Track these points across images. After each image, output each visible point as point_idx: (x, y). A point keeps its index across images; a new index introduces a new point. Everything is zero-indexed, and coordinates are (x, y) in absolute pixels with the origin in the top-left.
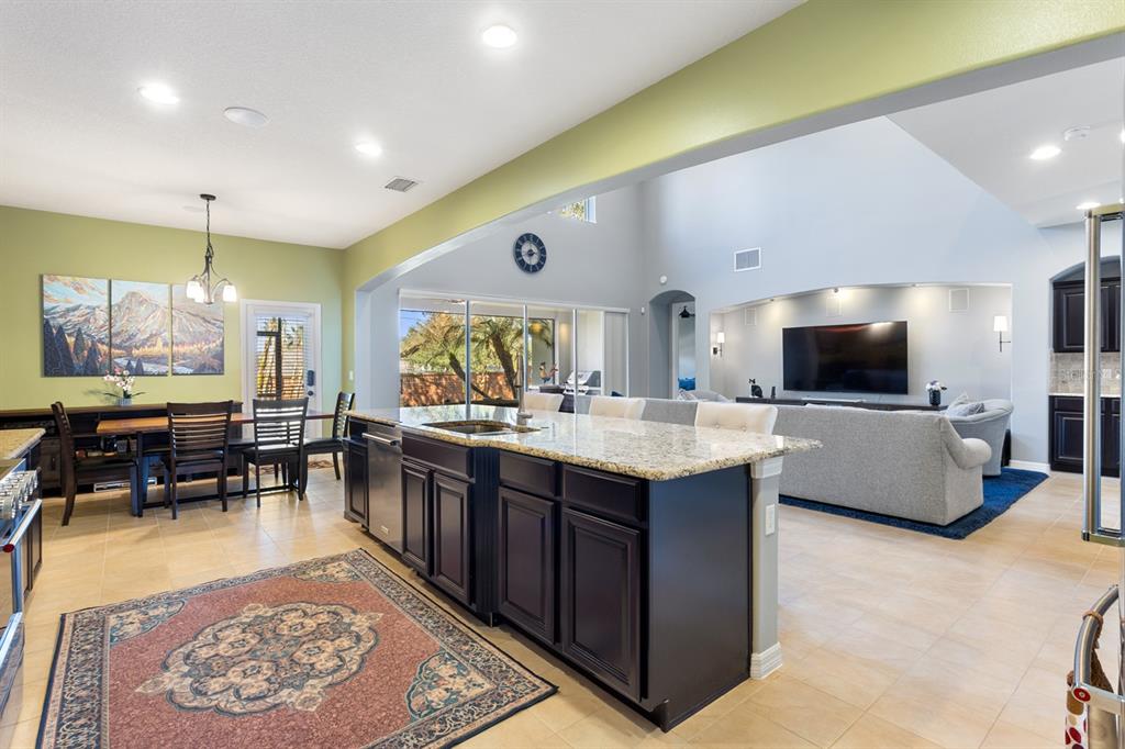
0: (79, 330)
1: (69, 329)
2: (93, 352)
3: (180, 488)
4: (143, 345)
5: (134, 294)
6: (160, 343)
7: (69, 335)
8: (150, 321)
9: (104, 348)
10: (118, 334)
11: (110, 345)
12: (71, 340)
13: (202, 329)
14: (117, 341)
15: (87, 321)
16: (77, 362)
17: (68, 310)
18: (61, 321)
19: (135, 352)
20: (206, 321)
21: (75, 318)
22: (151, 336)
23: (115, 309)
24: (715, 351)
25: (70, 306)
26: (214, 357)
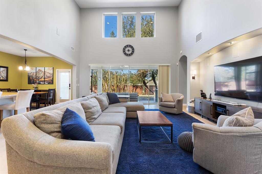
2: (34, 80)
3: (41, 105)
4: (40, 79)
5: (39, 70)
6: (43, 78)
8: (42, 74)
9: (35, 79)
10: (37, 77)
11: (36, 79)
12: (31, 78)
13: (49, 76)
14: (37, 78)
15: (33, 75)
16: (32, 82)
17: (31, 73)
18: (30, 75)
19: (39, 80)
20: (50, 74)
21: (32, 74)
22: (42, 77)
23: (37, 72)
24: (194, 78)
25: (31, 72)
26: (51, 81)
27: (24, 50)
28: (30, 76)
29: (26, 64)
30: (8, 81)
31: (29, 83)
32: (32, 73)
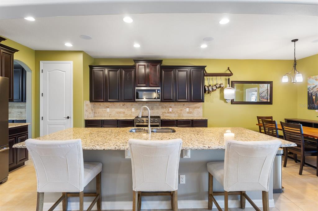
0: (316, 94)
1: (314, 94)
7: (314, 96)
12: (314, 97)
27: (292, 41)
28: (311, 94)
29: (295, 69)
30: (272, 104)
31: (310, 108)
32: (316, 88)
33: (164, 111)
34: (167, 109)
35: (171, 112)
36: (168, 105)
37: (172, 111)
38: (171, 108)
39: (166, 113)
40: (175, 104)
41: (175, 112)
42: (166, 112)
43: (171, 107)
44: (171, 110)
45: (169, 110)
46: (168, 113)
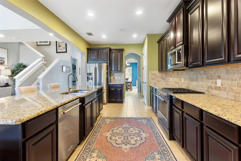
33: (209, 85)
34: (214, 81)
35: (219, 87)
36: (215, 73)
37: (222, 85)
38: (220, 79)
39: (212, 89)
40: (227, 70)
41: (228, 89)
42: (213, 87)
43: (219, 77)
44: (219, 82)
45: (216, 83)
46: (216, 88)
